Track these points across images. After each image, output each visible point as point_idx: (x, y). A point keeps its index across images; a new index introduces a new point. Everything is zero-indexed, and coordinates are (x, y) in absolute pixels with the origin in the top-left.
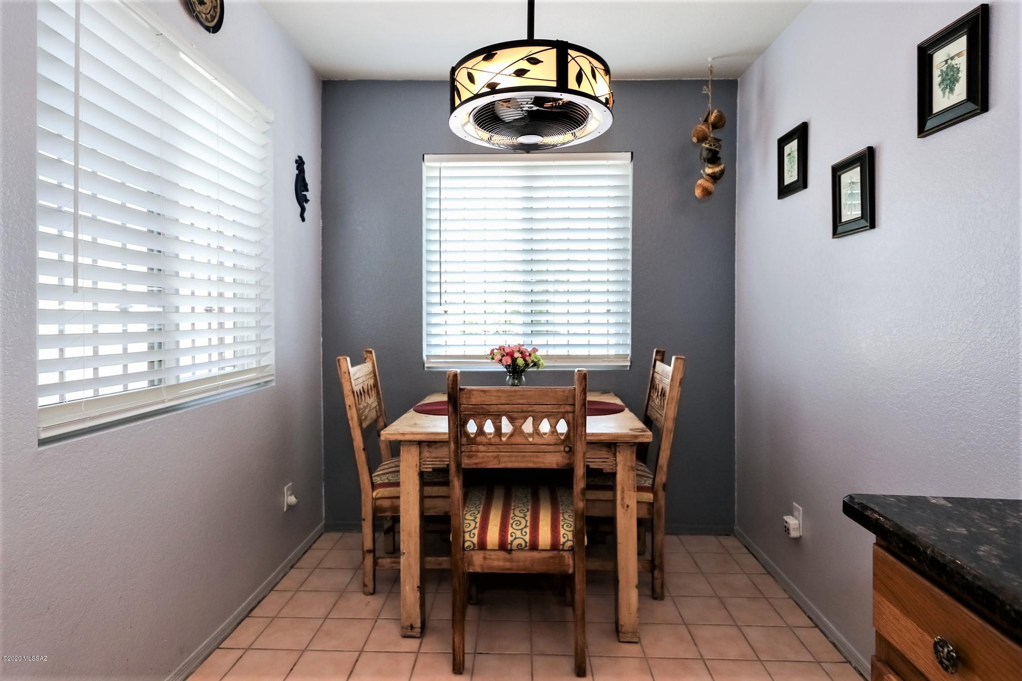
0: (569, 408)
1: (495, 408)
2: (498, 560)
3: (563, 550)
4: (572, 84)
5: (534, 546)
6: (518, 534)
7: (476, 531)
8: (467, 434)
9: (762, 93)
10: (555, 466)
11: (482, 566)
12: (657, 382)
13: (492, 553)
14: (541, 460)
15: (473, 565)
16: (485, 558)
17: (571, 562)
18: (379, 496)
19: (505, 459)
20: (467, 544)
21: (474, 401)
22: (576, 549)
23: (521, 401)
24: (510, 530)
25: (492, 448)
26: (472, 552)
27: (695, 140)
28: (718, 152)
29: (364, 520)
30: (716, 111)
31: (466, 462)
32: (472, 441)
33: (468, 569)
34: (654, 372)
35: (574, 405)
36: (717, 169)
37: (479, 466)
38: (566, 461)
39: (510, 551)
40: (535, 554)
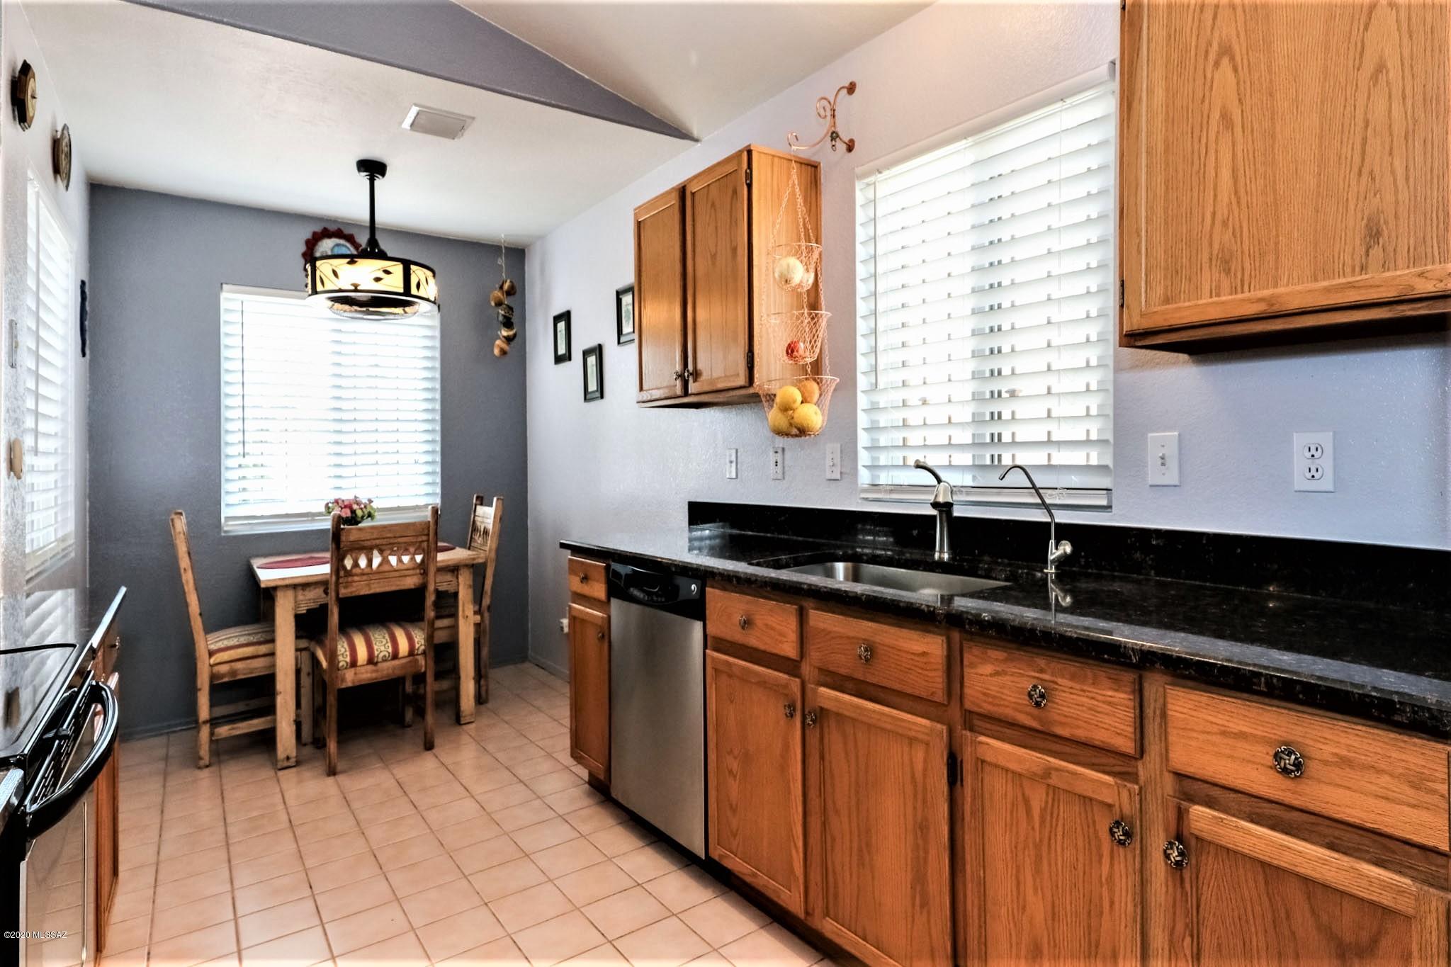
0: (424, 538)
1: (368, 543)
2: (367, 672)
3: (417, 655)
4: (414, 291)
5: (395, 656)
6: (383, 648)
7: (348, 653)
8: (344, 568)
9: (542, 271)
10: (413, 587)
11: (353, 682)
12: (478, 524)
13: (363, 668)
14: (402, 583)
15: (346, 682)
16: (355, 674)
17: (423, 663)
18: (218, 661)
19: (375, 585)
20: (341, 664)
21: (352, 538)
22: (427, 652)
23: (389, 535)
24: (375, 647)
25: (365, 578)
26: (346, 671)
27: (493, 304)
28: (510, 319)
29: (200, 690)
30: (508, 281)
31: (344, 592)
32: (349, 573)
33: (342, 684)
34: (475, 516)
35: (428, 535)
36: (511, 333)
37: (353, 595)
38: (421, 581)
39: (376, 664)
40: (396, 662)
